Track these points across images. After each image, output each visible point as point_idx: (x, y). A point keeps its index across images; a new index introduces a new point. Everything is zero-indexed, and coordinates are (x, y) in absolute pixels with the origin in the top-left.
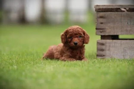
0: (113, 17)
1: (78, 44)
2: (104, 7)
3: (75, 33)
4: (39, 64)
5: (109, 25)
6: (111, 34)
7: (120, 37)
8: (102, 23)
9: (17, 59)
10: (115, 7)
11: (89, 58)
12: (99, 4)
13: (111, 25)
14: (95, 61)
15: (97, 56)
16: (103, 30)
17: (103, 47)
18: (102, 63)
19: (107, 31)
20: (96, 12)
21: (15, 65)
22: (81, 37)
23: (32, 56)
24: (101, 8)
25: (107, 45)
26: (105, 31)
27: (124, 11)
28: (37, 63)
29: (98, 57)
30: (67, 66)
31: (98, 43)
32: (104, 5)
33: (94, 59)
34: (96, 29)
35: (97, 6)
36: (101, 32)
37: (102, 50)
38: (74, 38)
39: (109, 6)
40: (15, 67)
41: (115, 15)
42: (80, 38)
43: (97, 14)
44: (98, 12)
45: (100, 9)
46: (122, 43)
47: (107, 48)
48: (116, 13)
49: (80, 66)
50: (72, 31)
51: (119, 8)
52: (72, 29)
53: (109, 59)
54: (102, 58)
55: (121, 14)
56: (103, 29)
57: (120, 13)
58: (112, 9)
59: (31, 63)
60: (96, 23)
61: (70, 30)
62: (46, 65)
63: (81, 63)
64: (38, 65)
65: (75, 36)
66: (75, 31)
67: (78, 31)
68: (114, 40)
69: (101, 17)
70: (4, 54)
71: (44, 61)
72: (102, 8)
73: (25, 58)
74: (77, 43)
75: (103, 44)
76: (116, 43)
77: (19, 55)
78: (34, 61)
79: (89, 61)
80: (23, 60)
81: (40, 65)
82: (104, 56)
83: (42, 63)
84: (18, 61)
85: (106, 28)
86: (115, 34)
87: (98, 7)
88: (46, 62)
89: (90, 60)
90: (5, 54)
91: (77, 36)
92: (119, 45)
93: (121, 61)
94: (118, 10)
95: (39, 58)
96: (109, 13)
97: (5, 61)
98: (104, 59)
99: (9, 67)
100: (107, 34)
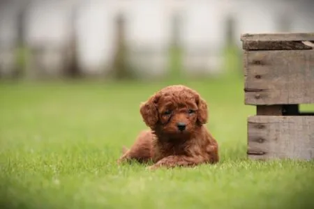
0: (286, 62)
1: (187, 128)
2: (264, 39)
3: (179, 101)
4: (113, 174)
5: (276, 80)
6: (281, 103)
7: (302, 108)
8: (258, 77)
9: (61, 162)
10: (291, 39)
11: (231, 159)
12: (250, 32)
13: (281, 80)
14: (243, 167)
15: (249, 153)
16: (261, 93)
17: (263, 133)
18: (260, 170)
19: (273, 95)
20: (244, 51)
21: (55, 178)
22: (192, 112)
23: (96, 154)
24: (257, 40)
25: (272, 127)
26: (266, 96)
27: (311, 48)
28: (106, 172)
29: (250, 156)
30: (179, 179)
31: (249, 123)
32: (265, 35)
33: (241, 160)
34: (246, 90)
35: (248, 36)
36: (257, 98)
37: (261, 140)
38: (177, 115)
39: (276, 35)
40: (57, 182)
41: (291, 58)
42: (191, 114)
43: (248, 56)
44: (250, 50)
45: (253, 44)
46: (307, 123)
47: (272, 136)
48: (293, 51)
49: (208, 177)
50: (173, 98)
51: (300, 42)
52: (171, 94)
53: (277, 160)
54: (260, 160)
55: (304, 56)
56: (261, 90)
57: (302, 52)
58: (281, 43)
59: (93, 173)
60: (246, 77)
61: (166, 95)
62: (128, 176)
63: (211, 170)
64: (110, 176)
65: (180, 110)
66: (180, 98)
67: (186, 98)
68: (288, 117)
69: (257, 63)
70: (29, 153)
71: (123, 167)
72: (259, 41)
73: (79, 161)
74: (184, 127)
75: (261, 126)
76: (293, 123)
77: (66, 153)
78: (100, 167)
79: (230, 165)
80: (75, 164)
81: (116, 177)
82: (264, 153)
83: (120, 172)
84: (63, 169)
85: (270, 87)
86: (291, 102)
87: (249, 39)
88: (129, 169)
89: (232, 164)
90: (32, 151)
91: (184, 109)
92: (301, 127)
93: (305, 166)
94: (296, 47)
95: (111, 160)
96: (276, 52)
97: (31, 167)
98: (264, 160)
99: (41, 183)
100: (271, 103)
